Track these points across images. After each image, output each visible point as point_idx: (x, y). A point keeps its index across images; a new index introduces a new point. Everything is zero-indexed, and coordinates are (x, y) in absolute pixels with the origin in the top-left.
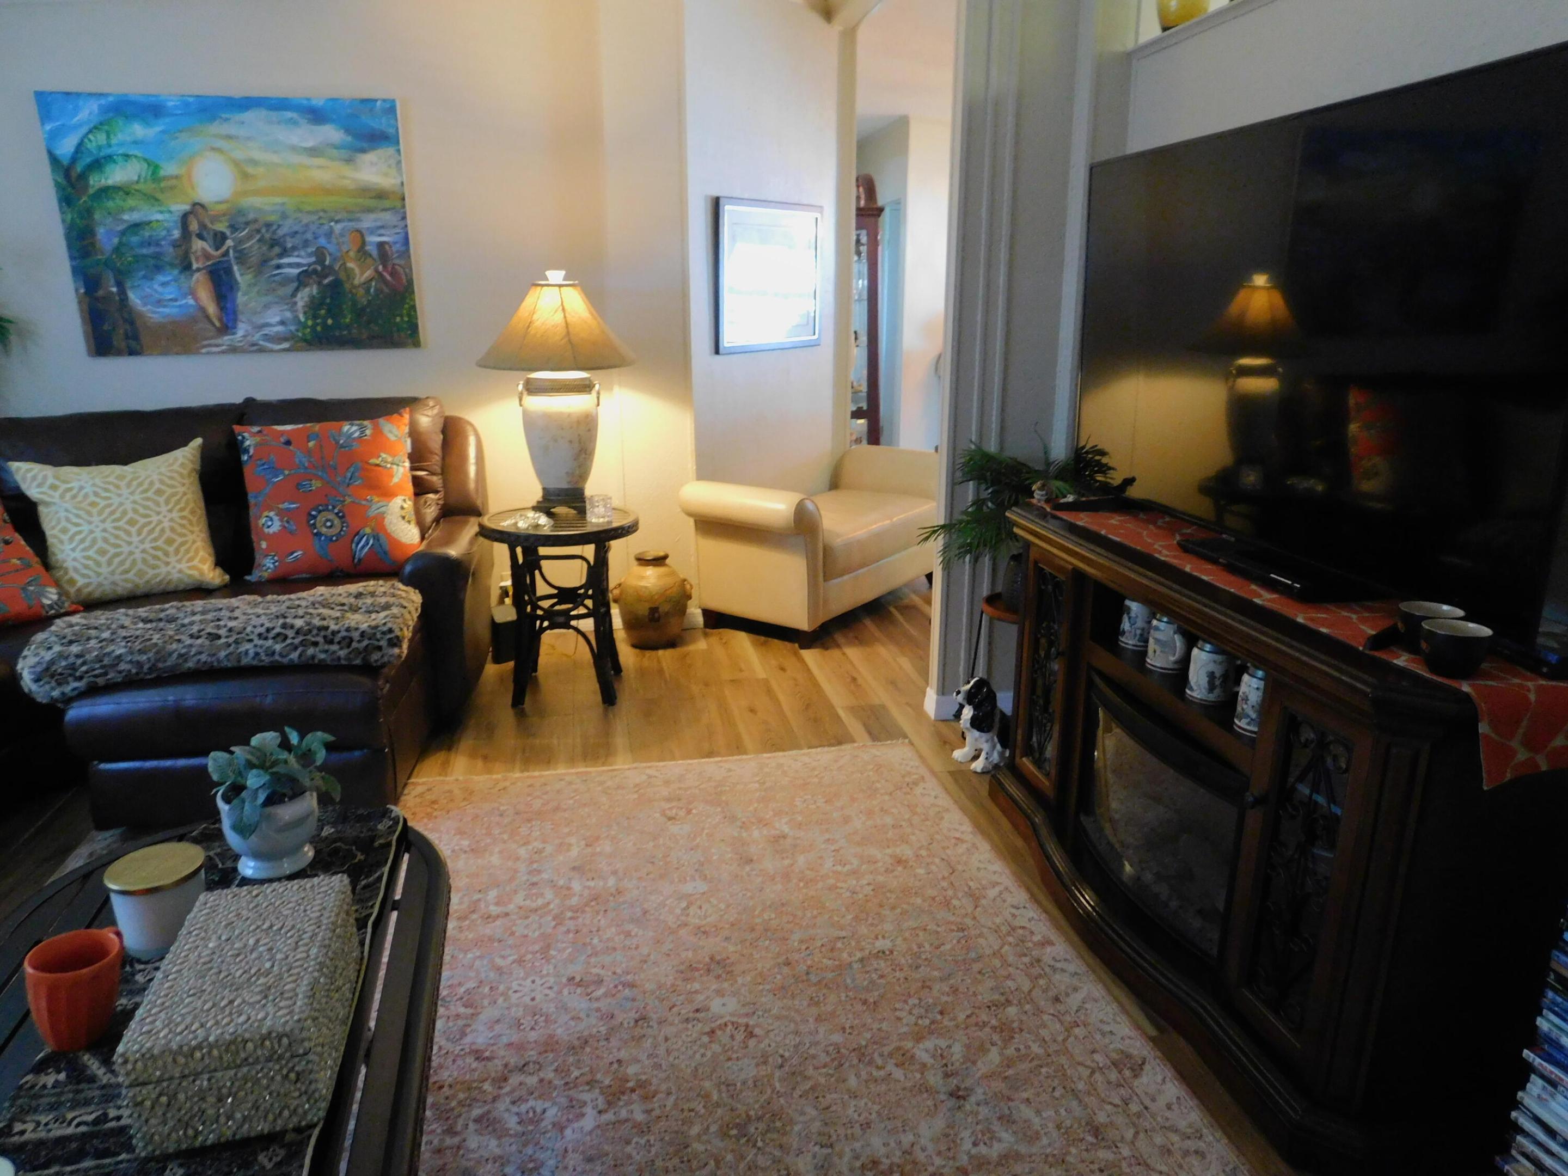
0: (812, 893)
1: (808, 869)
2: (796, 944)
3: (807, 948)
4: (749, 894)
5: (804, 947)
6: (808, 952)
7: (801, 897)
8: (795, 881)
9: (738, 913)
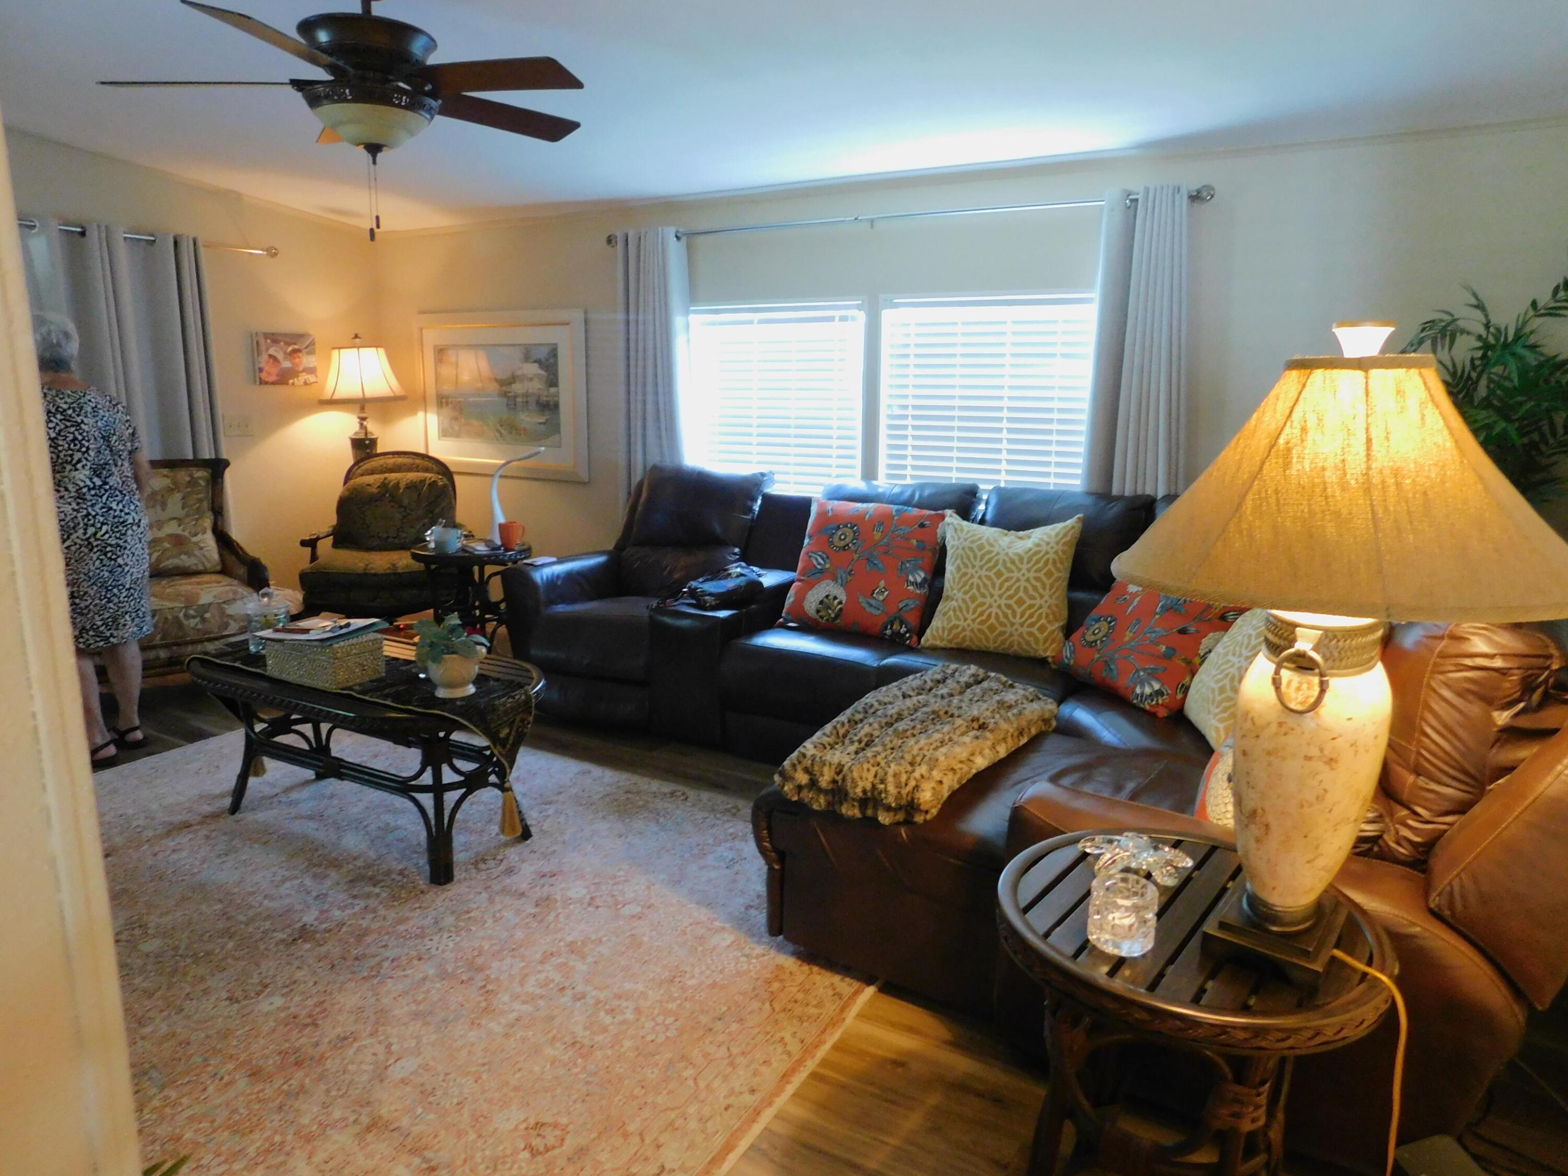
0: (256, 1135)
1: (283, 1163)
2: (237, 1077)
3: (222, 1079)
4: (334, 1093)
5: (226, 1078)
6: (219, 1076)
7: (267, 1123)
8: (289, 1138)
9: (327, 1070)
